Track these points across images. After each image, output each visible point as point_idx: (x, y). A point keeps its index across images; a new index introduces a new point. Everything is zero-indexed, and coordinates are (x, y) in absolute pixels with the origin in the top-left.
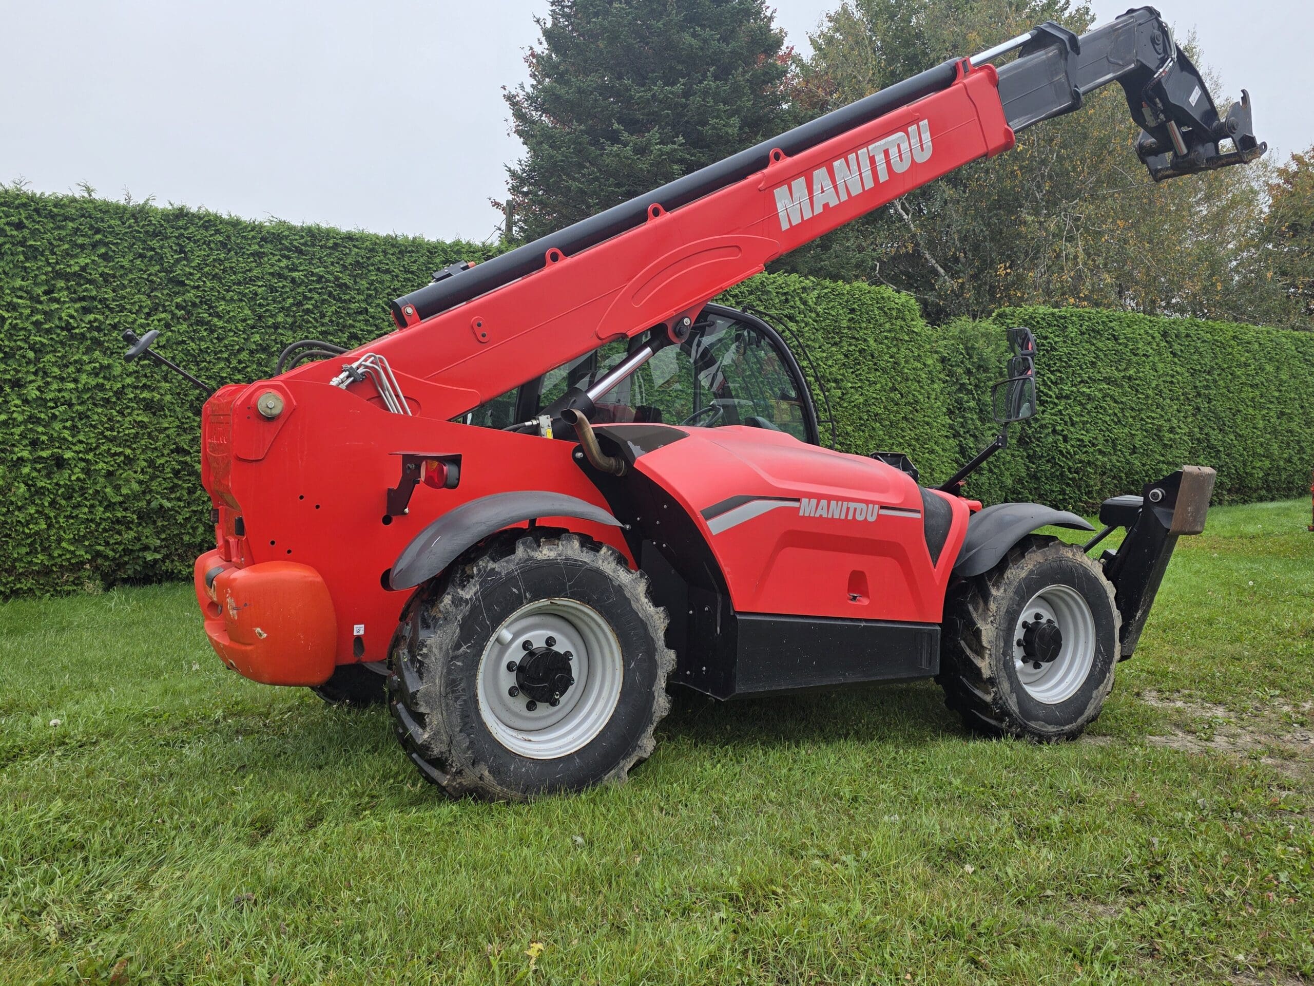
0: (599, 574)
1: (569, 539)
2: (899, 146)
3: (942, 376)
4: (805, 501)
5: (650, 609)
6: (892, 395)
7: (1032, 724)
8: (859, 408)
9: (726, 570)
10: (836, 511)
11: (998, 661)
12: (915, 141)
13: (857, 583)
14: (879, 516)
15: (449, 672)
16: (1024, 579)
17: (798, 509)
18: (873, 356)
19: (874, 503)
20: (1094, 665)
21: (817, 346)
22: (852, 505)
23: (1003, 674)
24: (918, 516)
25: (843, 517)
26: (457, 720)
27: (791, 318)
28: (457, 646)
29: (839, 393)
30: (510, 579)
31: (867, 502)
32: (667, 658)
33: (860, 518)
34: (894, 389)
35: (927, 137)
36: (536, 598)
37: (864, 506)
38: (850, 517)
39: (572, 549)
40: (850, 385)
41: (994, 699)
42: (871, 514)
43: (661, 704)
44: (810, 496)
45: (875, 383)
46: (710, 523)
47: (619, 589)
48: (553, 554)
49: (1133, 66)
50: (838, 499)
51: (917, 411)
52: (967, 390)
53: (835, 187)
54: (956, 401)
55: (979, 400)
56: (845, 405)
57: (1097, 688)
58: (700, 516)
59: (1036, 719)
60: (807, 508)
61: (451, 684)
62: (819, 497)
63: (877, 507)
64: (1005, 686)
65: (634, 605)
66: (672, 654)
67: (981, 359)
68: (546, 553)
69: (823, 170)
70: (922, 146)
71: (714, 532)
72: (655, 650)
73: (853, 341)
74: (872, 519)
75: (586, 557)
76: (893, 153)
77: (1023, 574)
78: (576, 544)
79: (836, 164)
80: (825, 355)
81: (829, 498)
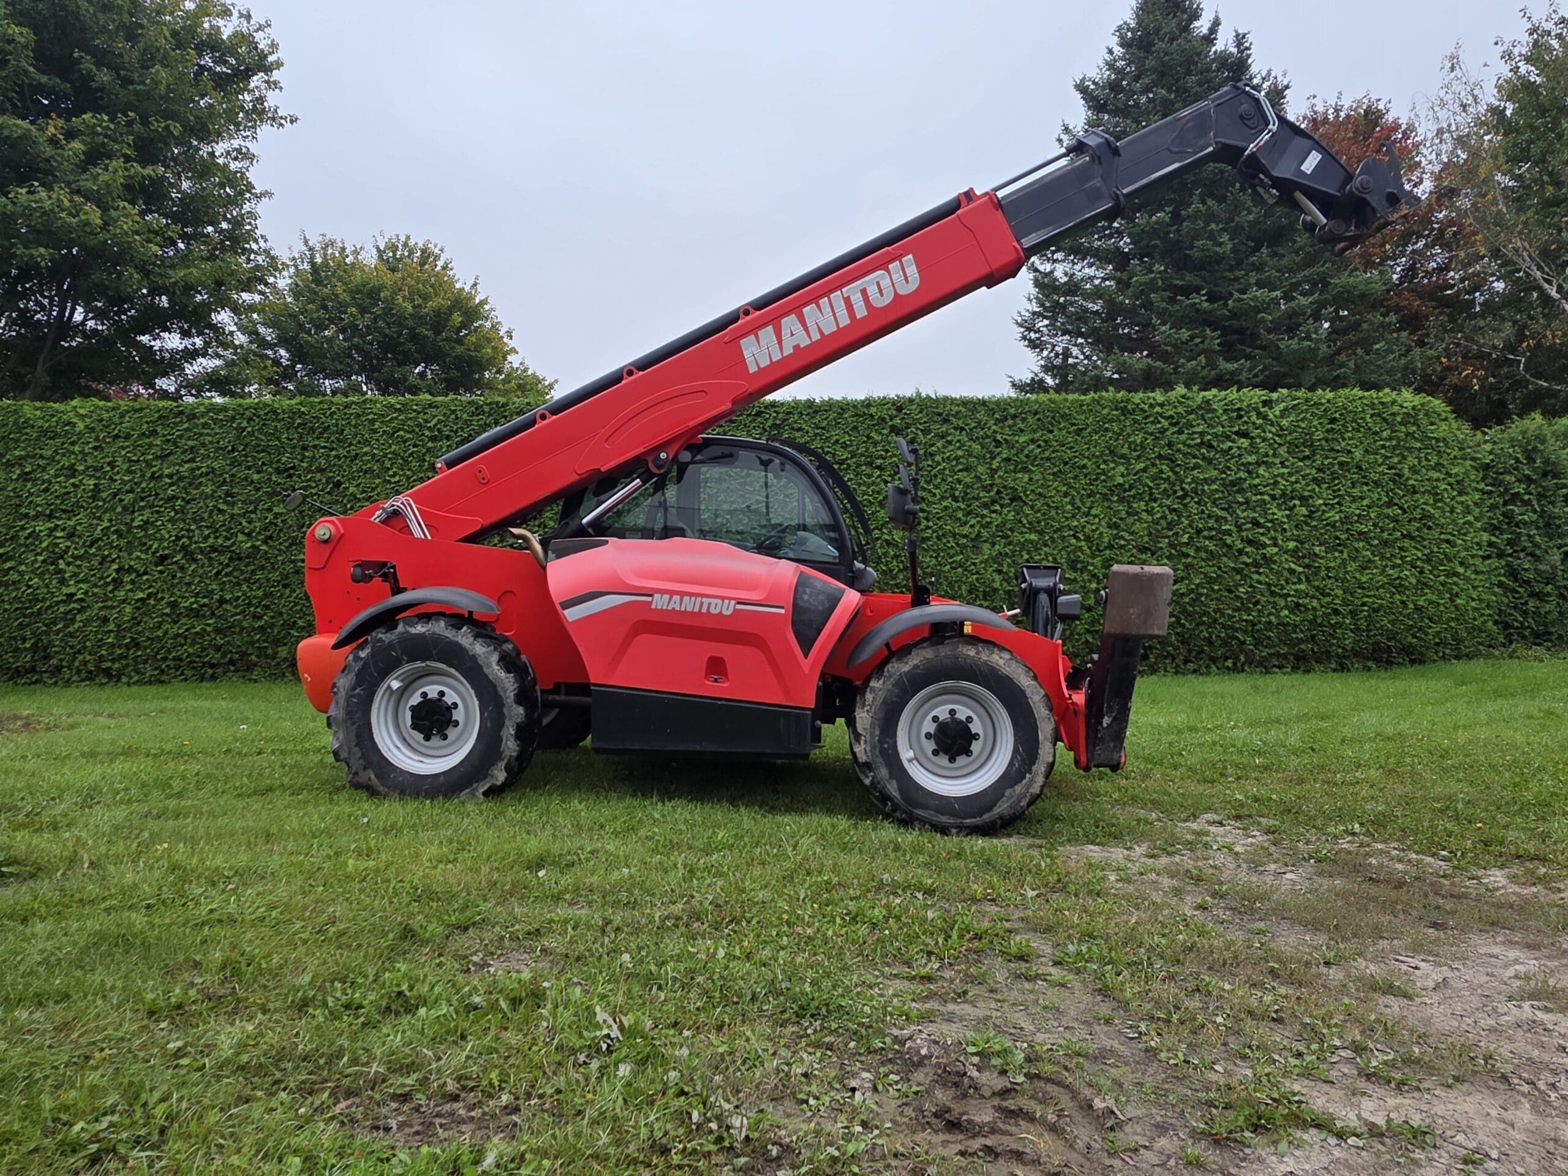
0: (458, 645)
1: (438, 620)
2: (878, 284)
3: (1482, 486)
4: (657, 596)
5: (502, 674)
6: (1389, 511)
7: (920, 812)
8: (1334, 526)
9: (581, 649)
10: (689, 605)
11: (873, 747)
12: (898, 277)
13: (716, 667)
14: (735, 610)
15: (348, 705)
16: (907, 673)
17: (650, 603)
18: (1360, 468)
19: (730, 599)
20: (1011, 764)
21: (1277, 461)
22: (706, 601)
23: (879, 760)
24: (782, 611)
25: (696, 610)
26: (353, 738)
27: (1245, 435)
28: (354, 689)
29: (1304, 511)
30: (391, 645)
31: (723, 598)
32: (517, 713)
33: (713, 611)
34: (1390, 504)
35: (912, 270)
36: (411, 660)
37: (719, 601)
38: (704, 610)
39: (439, 627)
40: (1321, 502)
41: (872, 783)
42: (728, 608)
43: (510, 746)
44: (663, 592)
45: (1362, 498)
46: (566, 612)
47: (474, 658)
48: (423, 630)
49: (1211, 149)
50: (691, 594)
51: (1429, 528)
52: (1523, 501)
53: (806, 329)
54: (1503, 514)
55: (1543, 511)
56: (1314, 523)
57: (1012, 786)
58: (558, 607)
59: (924, 807)
60: (659, 602)
61: (350, 713)
62: (672, 593)
63: (733, 602)
64: (883, 772)
65: (486, 670)
66: (521, 710)
67: (1546, 462)
68: (420, 629)
69: (793, 318)
70: (906, 278)
71: (570, 620)
72: (503, 705)
73: (1332, 454)
74: (726, 612)
75: (450, 634)
76: (872, 290)
77: (906, 668)
78: (442, 624)
79: (806, 310)
80: (1285, 471)
81: (682, 594)
